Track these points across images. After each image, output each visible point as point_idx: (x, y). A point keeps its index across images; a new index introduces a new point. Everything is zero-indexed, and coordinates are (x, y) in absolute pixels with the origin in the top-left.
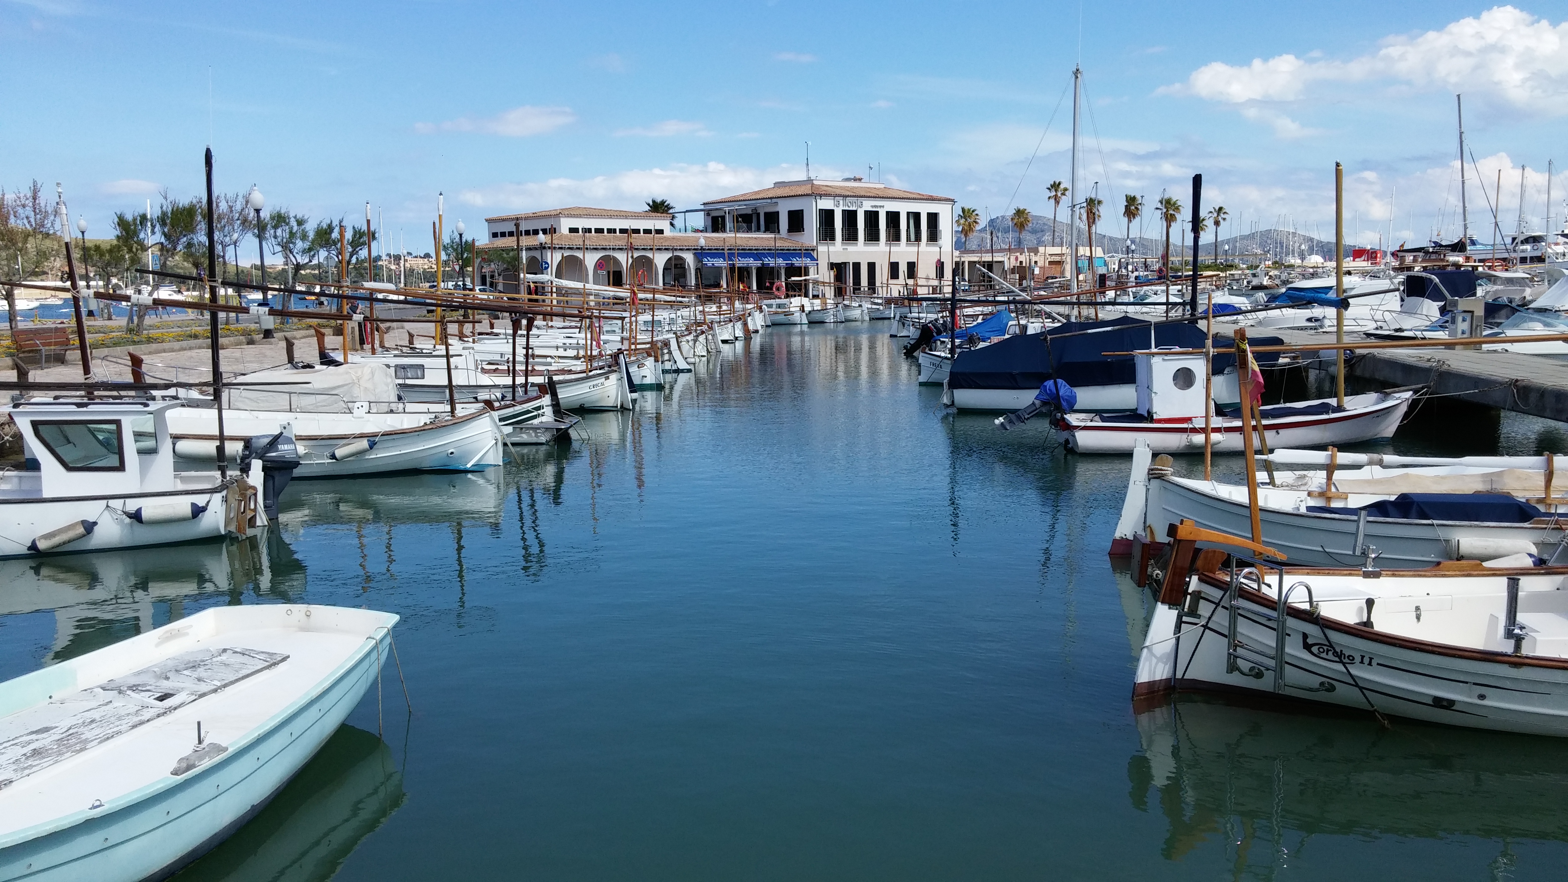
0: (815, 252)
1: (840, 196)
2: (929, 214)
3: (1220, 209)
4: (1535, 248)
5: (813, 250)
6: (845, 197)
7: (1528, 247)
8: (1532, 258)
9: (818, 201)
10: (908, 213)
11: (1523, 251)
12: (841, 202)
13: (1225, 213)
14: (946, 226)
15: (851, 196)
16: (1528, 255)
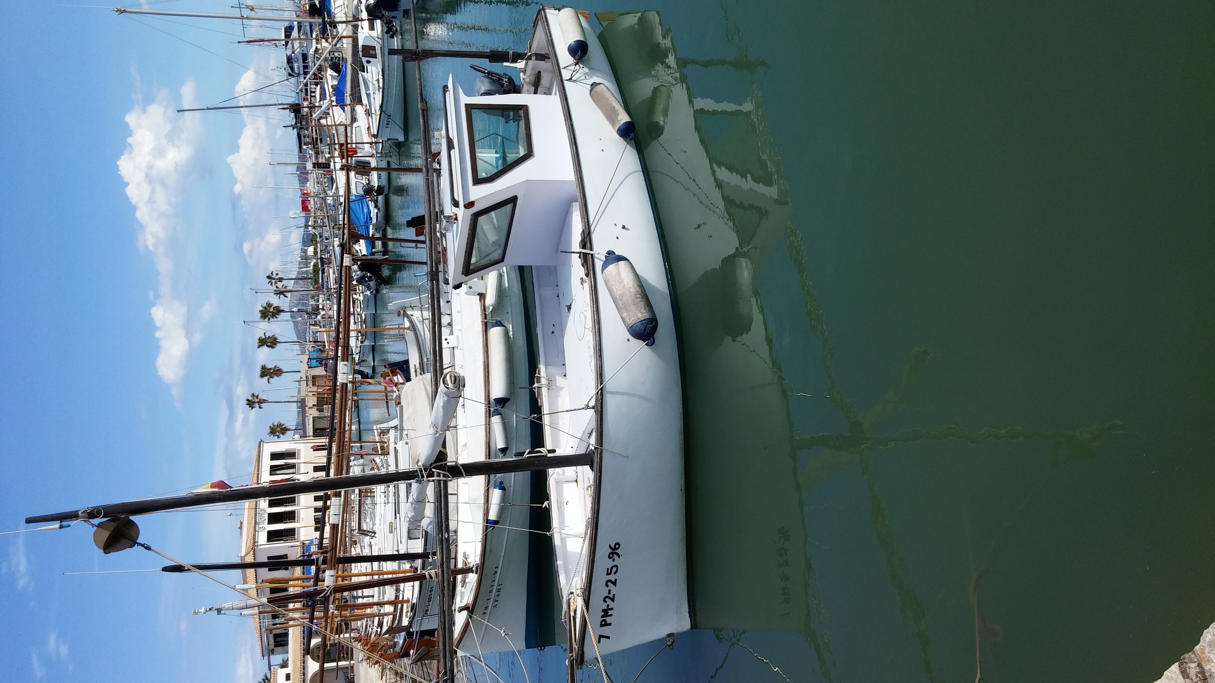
0: (305, 542)
1: (255, 527)
2: (271, 460)
3: (268, 277)
4: (296, 60)
5: (303, 544)
6: (256, 523)
7: (296, 65)
8: (304, 62)
9: (259, 544)
10: (271, 474)
11: (299, 68)
12: (260, 526)
13: (272, 273)
14: (281, 446)
15: (256, 519)
16: (301, 64)
